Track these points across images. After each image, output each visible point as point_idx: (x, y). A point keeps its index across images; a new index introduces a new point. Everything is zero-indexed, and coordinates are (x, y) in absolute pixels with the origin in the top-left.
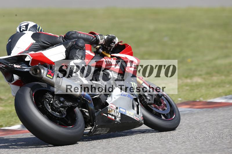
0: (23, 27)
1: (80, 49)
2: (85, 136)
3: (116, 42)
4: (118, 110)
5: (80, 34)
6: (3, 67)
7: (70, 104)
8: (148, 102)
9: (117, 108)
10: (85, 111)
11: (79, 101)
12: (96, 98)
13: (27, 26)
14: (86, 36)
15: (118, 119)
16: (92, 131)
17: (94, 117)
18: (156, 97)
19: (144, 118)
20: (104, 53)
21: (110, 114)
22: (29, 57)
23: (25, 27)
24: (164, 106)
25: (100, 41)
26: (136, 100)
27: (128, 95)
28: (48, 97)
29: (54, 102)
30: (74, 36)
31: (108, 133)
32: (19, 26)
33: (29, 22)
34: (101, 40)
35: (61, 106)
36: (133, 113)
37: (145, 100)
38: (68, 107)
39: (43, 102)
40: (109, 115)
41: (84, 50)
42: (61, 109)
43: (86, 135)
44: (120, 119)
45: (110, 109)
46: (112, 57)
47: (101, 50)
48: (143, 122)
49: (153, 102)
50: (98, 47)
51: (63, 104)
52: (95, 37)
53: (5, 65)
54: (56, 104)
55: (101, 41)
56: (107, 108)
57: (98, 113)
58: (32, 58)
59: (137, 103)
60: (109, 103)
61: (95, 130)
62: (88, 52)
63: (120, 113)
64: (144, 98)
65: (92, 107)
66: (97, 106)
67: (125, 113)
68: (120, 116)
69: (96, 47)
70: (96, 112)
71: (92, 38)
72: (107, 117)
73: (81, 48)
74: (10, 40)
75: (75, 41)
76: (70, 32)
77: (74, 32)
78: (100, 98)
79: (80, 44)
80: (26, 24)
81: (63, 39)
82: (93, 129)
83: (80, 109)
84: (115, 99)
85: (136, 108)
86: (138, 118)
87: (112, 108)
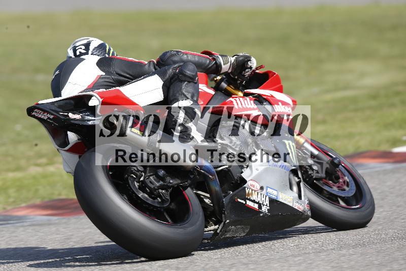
0: (81, 48)
1: (189, 82)
2: (206, 241)
4: (264, 192)
5: (185, 56)
6: (49, 118)
7: (173, 182)
8: (315, 175)
9: (262, 188)
10: (203, 195)
11: (192, 176)
12: (222, 170)
13: (87, 46)
14: (197, 59)
15: (265, 209)
16: (218, 232)
18: (328, 166)
19: (312, 205)
20: (230, 89)
21: (250, 200)
22: (97, 98)
23: (83, 47)
24: (343, 183)
25: (223, 66)
26: (294, 172)
28: (135, 170)
29: (147, 178)
30: (176, 59)
31: (247, 235)
32: (72, 46)
33: (91, 39)
34: (224, 64)
35: (160, 185)
36: (292, 198)
37: (310, 173)
38: (173, 186)
39: (127, 179)
40: (248, 201)
41: (196, 83)
42: (160, 191)
43: (208, 240)
44: (269, 208)
45: (250, 190)
46: (246, 95)
47: (224, 85)
48: (309, 213)
49: (324, 175)
50: (219, 78)
51: (164, 182)
52: (214, 59)
53: (52, 114)
54: (151, 182)
55: (225, 68)
56: (245, 188)
57: (228, 197)
58: (101, 100)
59: (296, 179)
60: (247, 180)
61: (224, 230)
62: (203, 87)
63: (267, 198)
65: (216, 187)
66: (226, 186)
67: (277, 197)
68: (268, 203)
69: (215, 79)
70: (225, 197)
71: (208, 62)
72: (245, 206)
73: (190, 80)
74: (57, 73)
75: (179, 67)
76: (167, 52)
77: (175, 53)
78: (230, 171)
79: (188, 73)
80: (85, 42)
81: (154, 66)
82: (220, 228)
83: (194, 192)
84: (257, 172)
85: (295, 188)
86: (301, 206)
87: (252, 188)
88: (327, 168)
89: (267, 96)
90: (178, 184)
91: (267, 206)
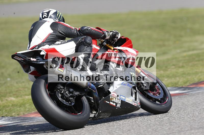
0: (45, 14)
3: (119, 37)
4: (119, 98)
7: (77, 93)
8: (144, 88)
9: (118, 96)
11: (86, 90)
13: (48, 13)
15: (118, 106)
16: (96, 116)
17: (98, 105)
18: (151, 84)
20: (108, 45)
23: (46, 14)
26: (134, 88)
27: (128, 84)
28: (59, 88)
29: (65, 92)
32: (42, 12)
34: (108, 36)
35: (70, 96)
36: (132, 100)
37: (142, 87)
38: (76, 96)
39: (56, 91)
40: (111, 102)
42: (70, 98)
43: (91, 119)
45: (112, 97)
46: (114, 50)
47: (105, 44)
48: (140, 107)
49: (149, 88)
51: (73, 94)
54: (66, 94)
56: (110, 96)
57: (101, 100)
58: (46, 53)
59: (135, 91)
60: (111, 92)
62: (94, 46)
63: (120, 100)
64: (141, 85)
65: (96, 95)
67: (125, 100)
68: (120, 103)
72: (109, 104)
73: (89, 45)
74: (32, 28)
75: (84, 38)
78: (103, 87)
82: (97, 114)
84: (117, 88)
85: (134, 96)
86: (136, 104)
87: (113, 96)
88: (151, 85)
89: (124, 50)
90: (79, 95)
91: (120, 104)
